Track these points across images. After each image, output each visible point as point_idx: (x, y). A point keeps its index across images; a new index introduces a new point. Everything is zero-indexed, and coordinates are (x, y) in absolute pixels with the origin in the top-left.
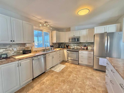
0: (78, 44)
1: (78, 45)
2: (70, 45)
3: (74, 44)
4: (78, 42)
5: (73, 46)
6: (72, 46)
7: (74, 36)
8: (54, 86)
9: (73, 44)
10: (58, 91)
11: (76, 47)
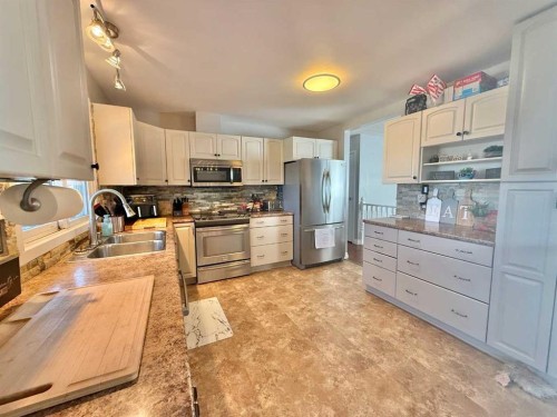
0: (225, 194)
1: (226, 198)
2: (188, 196)
3: (207, 194)
4: (236, 184)
5: (201, 203)
6: (197, 201)
7: (215, 158)
8: (309, 383)
9: (202, 195)
10: (336, 379)
11: (217, 204)
